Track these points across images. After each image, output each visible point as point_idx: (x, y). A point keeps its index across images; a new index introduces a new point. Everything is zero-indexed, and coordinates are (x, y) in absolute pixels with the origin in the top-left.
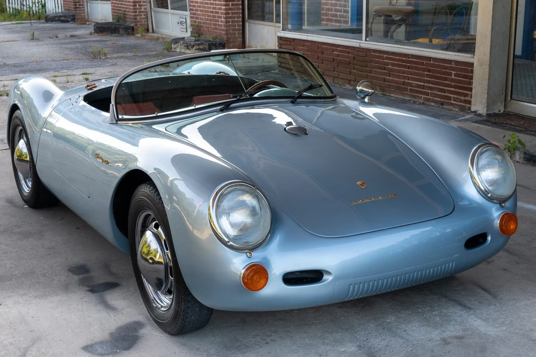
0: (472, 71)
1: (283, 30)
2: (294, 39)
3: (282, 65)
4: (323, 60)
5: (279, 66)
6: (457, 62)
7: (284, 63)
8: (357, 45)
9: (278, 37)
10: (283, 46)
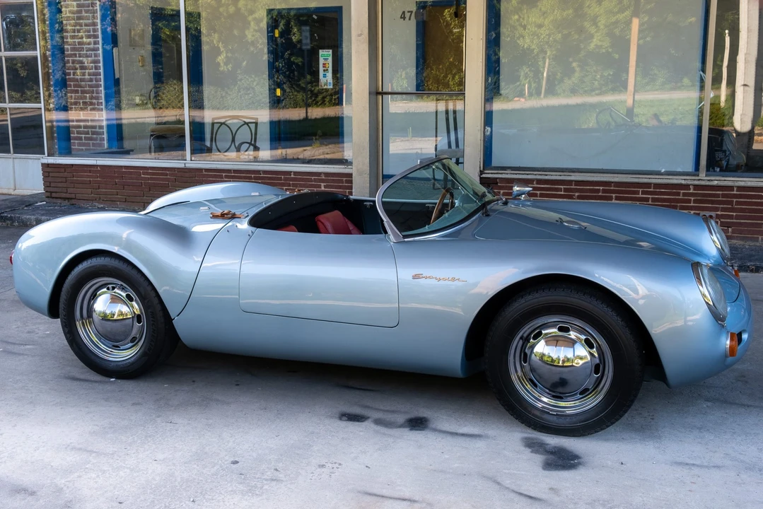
0: (351, 182)
1: (48, 156)
2: (72, 165)
3: (54, 195)
4: (124, 186)
5: (48, 197)
6: (327, 174)
7: (56, 192)
8: (182, 166)
9: (43, 164)
10: (51, 174)
